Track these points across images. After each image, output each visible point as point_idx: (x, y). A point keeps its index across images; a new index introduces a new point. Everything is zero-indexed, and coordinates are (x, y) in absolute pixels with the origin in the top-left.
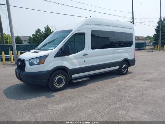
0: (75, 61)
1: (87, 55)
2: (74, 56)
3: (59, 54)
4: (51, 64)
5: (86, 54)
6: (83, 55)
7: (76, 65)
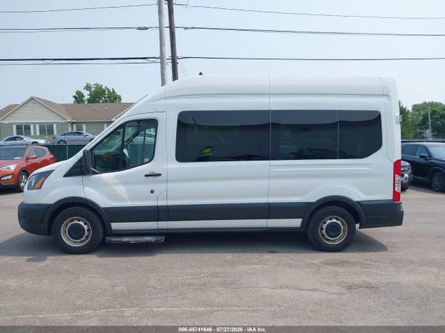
0: (121, 190)
1: (160, 175)
2: (117, 177)
3: (77, 170)
4: (55, 191)
5: (157, 172)
6: (146, 176)
7: (123, 200)
